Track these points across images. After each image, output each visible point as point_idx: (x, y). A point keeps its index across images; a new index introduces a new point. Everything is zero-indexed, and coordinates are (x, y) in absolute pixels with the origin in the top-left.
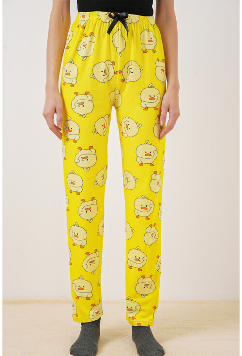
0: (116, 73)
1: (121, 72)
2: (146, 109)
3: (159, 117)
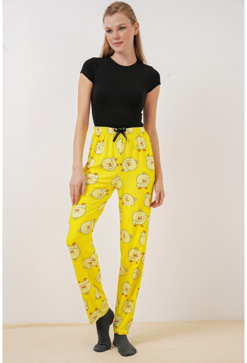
1: (121, 165)
2: (140, 188)
3: (148, 193)
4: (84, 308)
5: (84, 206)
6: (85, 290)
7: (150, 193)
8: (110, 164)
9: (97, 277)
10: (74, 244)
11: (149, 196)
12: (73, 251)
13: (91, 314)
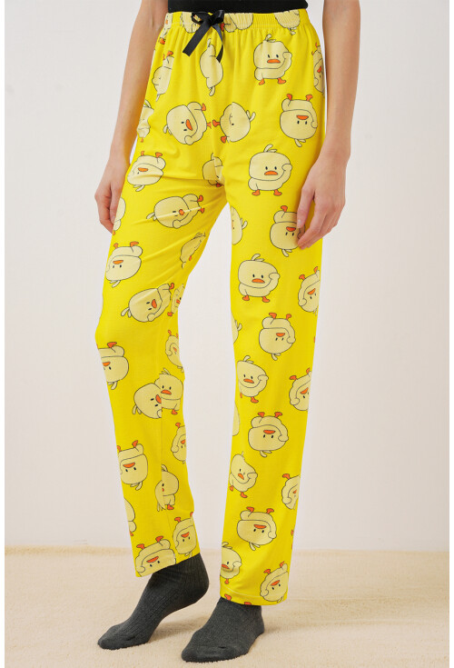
0: (208, 125)
1: (217, 124)
2: (257, 193)
3: (284, 208)
4: (126, 527)
5: (137, 250)
6: (133, 476)
7: (290, 208)
8: (188, 121)
9: (175, 444)
10: (111, 345)
11: (288, 216)
12: (109, 363)
13: (142, 547)
